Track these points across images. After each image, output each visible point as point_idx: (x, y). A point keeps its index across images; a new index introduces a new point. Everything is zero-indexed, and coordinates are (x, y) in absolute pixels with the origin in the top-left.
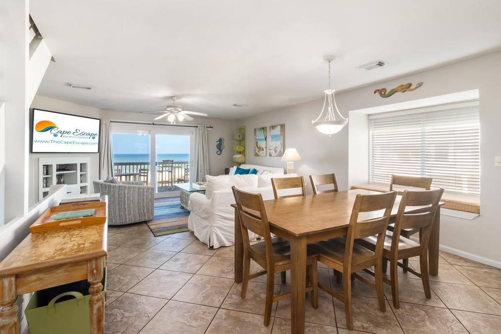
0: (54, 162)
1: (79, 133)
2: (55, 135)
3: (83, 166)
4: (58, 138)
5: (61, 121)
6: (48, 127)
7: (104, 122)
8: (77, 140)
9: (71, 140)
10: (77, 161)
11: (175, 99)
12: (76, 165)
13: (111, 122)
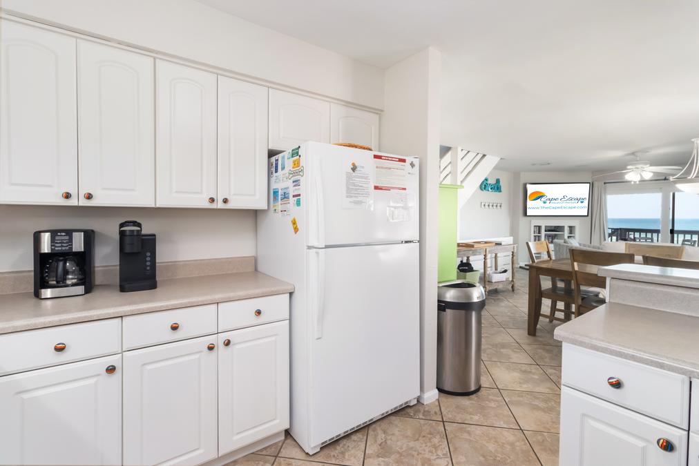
0: (544, 223)
1: (567, 199)
2: (545, 203)
3: (571, 229)
4: (548, 204)
5: (549, 190)
6: (538, 196)
7: (596, 184)
8: (564, 205)
9: (559, 205)
10: (565, 223)
11: (638, 154)
12: (564, 227)
13: (605, 183)
